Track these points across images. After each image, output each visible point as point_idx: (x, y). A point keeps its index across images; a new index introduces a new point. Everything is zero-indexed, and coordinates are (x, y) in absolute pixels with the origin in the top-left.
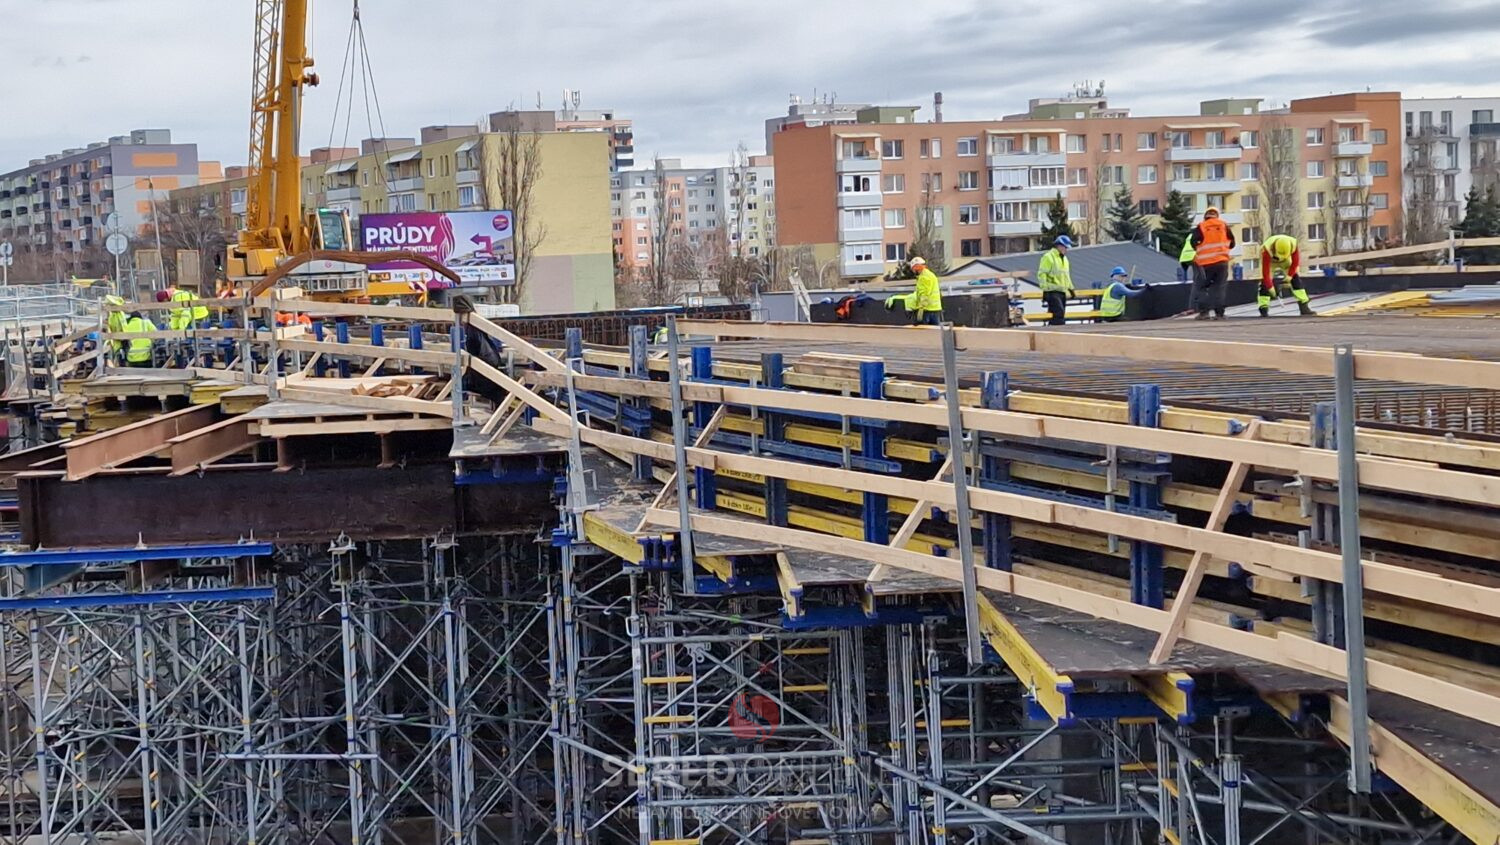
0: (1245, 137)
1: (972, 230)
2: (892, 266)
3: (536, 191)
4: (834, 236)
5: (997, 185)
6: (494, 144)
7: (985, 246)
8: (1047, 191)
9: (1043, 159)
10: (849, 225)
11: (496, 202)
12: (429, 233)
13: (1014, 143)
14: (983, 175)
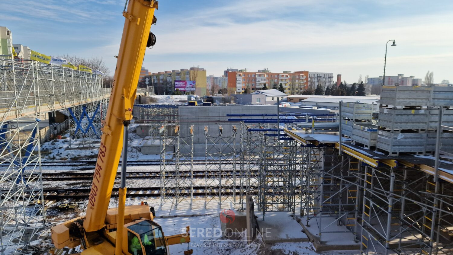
0: (289, 76)
1: (253, 87)
2: (243, 91)
3: (197, 78)
4: (235, 86)
5: (257, 81)
6: (192, 71)
7: (255, 89)
8: (264, 82)
9: (263, 78)
10: (238, 85)
11: (192, 80)
12: (184, 83)
13: (259, 75)
14: (255, 79)
